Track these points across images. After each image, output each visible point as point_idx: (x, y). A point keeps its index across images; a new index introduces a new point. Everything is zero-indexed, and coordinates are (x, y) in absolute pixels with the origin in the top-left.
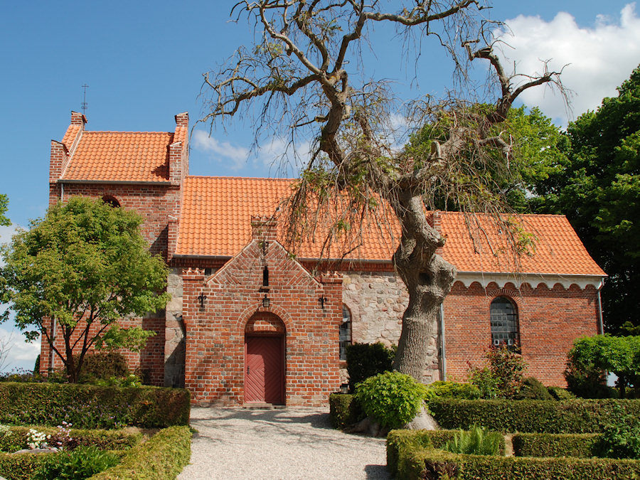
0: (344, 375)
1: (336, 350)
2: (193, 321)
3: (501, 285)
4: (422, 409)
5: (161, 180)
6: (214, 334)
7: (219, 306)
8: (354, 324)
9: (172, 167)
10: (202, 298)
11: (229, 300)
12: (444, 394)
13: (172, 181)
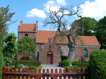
0: (61, 60)
1: (60, 57)
2: (40, 52)
3: (85, 47)
4: (71, 64)
5: (34, 31)
6: (43, 54)
7: (43, 50)
8: (63, 53)
9: (36, 29)
10: (41, 49)
11: (45, 50)
12: (74, 62)
13: (36, 31)
